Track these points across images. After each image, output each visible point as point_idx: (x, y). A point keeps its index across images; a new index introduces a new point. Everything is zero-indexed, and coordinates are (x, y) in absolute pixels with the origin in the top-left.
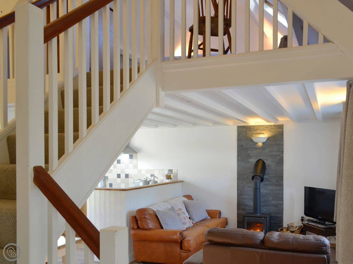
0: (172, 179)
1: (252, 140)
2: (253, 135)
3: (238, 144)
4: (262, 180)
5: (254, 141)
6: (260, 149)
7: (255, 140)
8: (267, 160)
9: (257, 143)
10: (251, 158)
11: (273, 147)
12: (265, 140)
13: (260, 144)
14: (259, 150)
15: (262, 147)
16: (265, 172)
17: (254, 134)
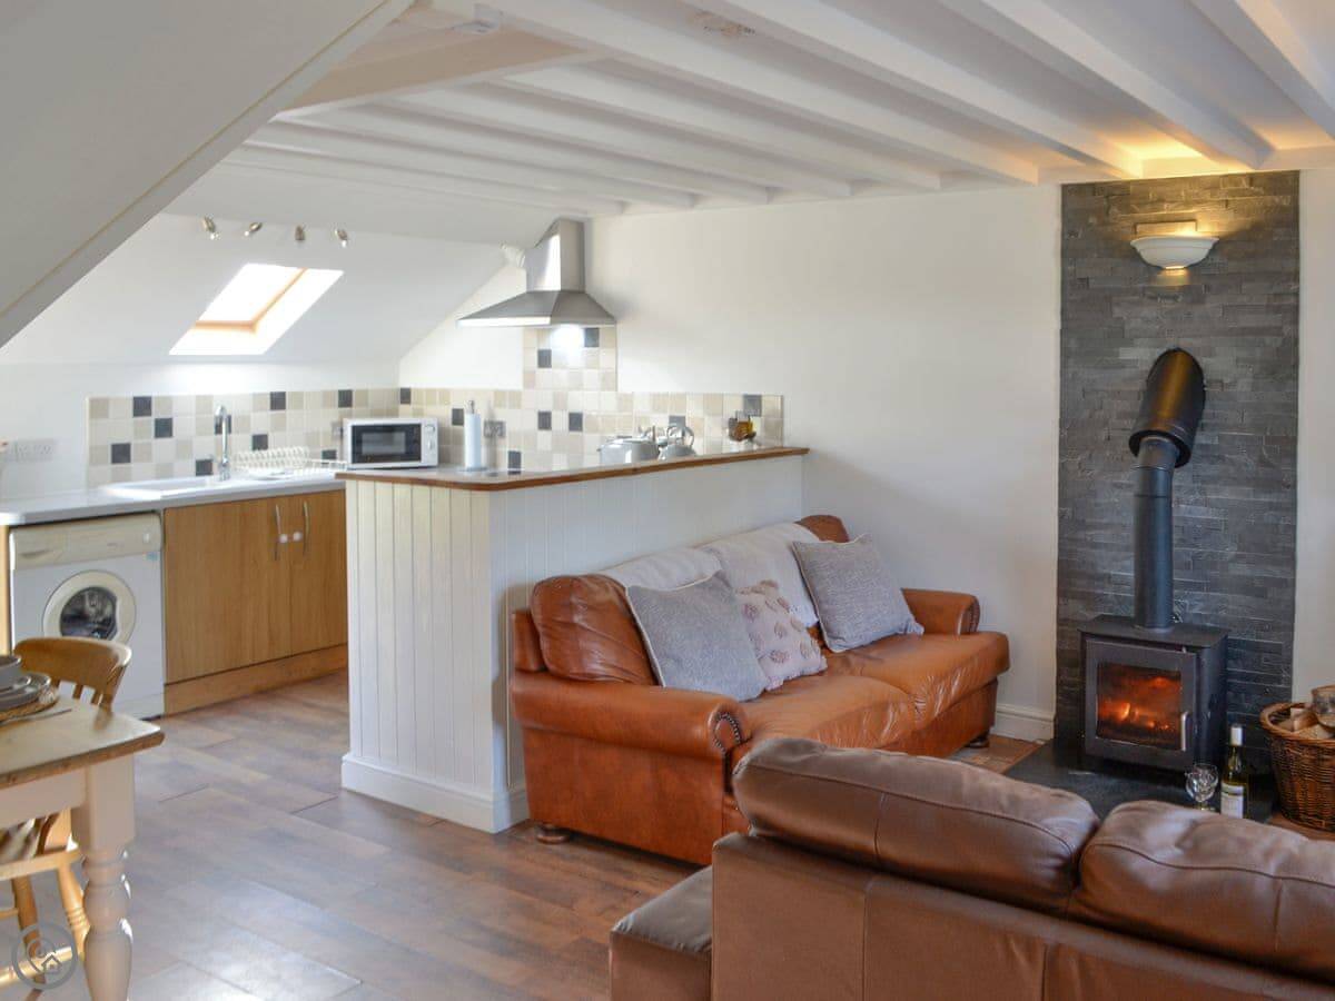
0: (755, 438)
1: (1134, 255)
2: (1139, 227)
3: (1064, 273)
4: (1183, 456)
5: (1146, 255)
6: (1175, 298)
7: (1149, 253)
8: (1211, 354)
9: (1160, 269)
10: (1129, 343)
11: (1245, 286)
12: (1199, 254)
13: (1177, 273)
14: (1168, 305)
15: (1185, 289)
16: (1200, 416)
17: (1145, 222)
